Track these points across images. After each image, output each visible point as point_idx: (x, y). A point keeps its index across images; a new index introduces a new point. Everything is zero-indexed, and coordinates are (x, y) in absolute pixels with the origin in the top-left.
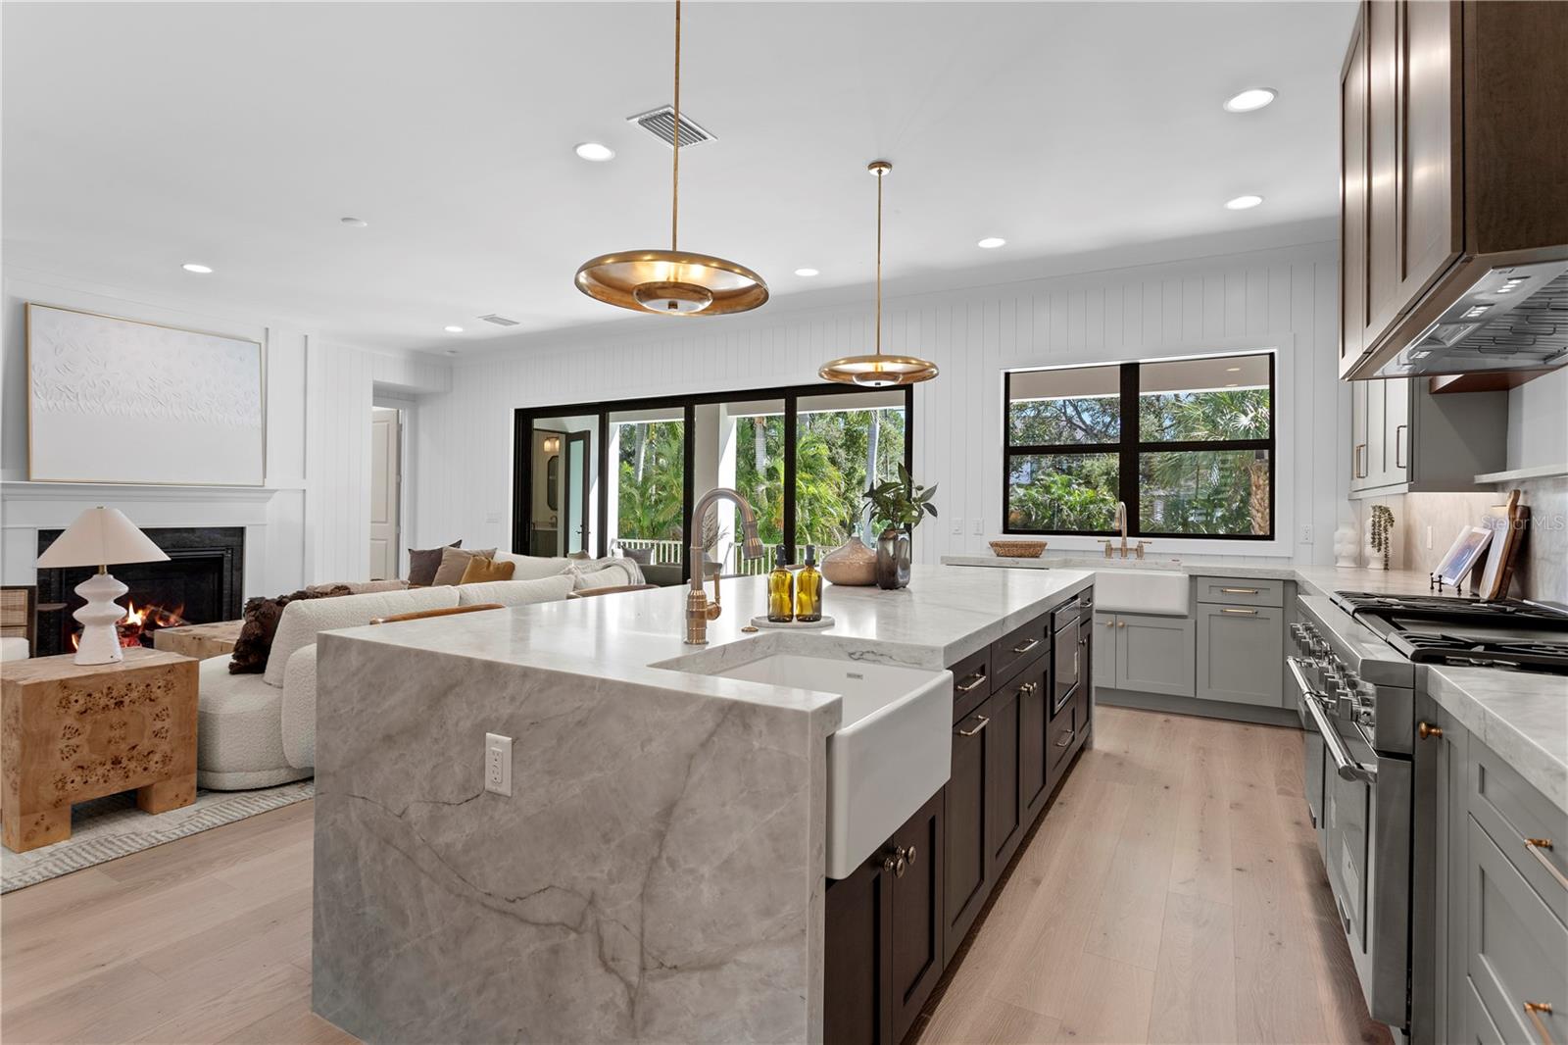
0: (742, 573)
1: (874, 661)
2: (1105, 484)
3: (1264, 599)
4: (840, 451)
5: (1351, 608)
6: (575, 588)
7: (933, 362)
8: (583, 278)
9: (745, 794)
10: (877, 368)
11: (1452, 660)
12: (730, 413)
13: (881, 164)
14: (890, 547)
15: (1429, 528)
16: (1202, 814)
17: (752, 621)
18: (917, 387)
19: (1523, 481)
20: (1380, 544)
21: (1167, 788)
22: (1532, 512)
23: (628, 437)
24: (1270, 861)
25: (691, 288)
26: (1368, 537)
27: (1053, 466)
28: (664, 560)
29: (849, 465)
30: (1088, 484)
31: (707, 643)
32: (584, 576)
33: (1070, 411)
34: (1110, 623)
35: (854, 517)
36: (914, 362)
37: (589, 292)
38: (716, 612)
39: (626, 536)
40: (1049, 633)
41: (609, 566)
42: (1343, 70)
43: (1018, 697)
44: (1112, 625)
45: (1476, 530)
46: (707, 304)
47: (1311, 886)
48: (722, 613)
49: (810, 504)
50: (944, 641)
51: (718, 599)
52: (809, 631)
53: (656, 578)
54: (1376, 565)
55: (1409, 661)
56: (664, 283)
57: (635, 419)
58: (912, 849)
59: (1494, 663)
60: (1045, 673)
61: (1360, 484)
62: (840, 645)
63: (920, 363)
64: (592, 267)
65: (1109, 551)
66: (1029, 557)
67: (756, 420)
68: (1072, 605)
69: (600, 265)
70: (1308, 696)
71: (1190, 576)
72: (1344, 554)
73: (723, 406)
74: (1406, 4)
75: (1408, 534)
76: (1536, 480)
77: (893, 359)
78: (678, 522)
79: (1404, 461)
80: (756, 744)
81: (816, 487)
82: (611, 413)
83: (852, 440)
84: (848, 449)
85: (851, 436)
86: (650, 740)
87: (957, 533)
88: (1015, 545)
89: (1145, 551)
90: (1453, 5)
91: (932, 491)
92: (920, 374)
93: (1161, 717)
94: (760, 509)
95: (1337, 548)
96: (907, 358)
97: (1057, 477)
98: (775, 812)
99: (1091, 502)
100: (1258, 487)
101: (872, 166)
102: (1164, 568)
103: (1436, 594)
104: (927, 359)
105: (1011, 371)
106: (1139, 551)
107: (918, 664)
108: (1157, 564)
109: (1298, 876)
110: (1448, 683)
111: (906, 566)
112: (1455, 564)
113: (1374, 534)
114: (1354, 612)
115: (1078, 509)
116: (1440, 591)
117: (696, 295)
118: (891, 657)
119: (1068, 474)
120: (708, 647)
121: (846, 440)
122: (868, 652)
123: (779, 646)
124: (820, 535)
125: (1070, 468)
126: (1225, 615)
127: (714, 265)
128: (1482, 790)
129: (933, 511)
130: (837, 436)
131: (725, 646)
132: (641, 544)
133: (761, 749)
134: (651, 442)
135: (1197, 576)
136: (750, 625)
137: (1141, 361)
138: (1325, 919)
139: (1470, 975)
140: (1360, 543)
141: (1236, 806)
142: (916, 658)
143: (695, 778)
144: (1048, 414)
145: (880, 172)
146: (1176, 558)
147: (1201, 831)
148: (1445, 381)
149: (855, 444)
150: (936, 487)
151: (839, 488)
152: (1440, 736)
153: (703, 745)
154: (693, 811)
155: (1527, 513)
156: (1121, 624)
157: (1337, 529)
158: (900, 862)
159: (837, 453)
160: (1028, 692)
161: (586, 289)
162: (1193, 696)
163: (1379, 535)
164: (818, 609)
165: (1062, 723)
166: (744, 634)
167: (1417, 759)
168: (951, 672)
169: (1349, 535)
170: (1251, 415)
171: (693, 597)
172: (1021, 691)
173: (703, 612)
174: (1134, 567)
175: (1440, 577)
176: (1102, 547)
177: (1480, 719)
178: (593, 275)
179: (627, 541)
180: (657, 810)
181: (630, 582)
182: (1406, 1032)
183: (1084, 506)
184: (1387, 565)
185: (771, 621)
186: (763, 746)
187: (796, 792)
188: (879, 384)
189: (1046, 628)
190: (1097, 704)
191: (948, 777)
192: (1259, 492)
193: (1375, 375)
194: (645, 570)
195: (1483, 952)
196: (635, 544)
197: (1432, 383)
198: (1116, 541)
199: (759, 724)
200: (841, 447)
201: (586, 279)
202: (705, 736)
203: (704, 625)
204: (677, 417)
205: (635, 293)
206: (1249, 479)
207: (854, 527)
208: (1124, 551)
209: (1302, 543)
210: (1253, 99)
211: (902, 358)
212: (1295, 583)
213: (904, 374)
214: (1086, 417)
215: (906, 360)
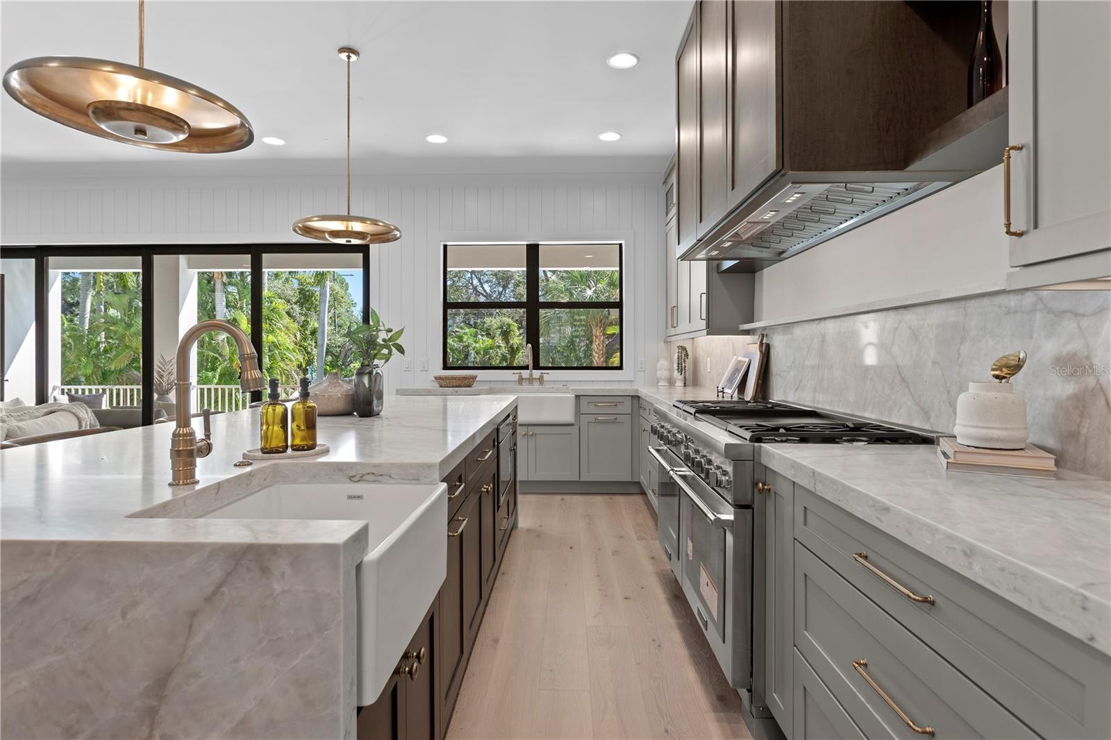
0: (220, 410)
1: (375, 481)
2: (500, 335)
3: (620, 409)
4: (295, 306)
5: (693, 411)
6: (7, 437)
7: (396, 226)
8: (15, 80)
9: (264, 644)
10: (347, 227)
11: (766, 439)
12: (190, 266)
13: (350, 50)
14: (366, 380)
15: (709, 359)
16: (597, 563)
17: (244, 454)
18: (374, 249)
19: (765, 328)
20: (682, 371)
21: (571, 548)
22: (771, 347)
23: (70, 287)
24: (643, 588)
25: (164, 115)
26: (675, 366)
27: (464, 322)
28: (118, 403)
29: (303, 318)
30: (488, 335)
31: (197, 482)
32: (20, 424)
33: (475, 282)
34: (524, 433)
35: (309, 362)
36: (381, 224)
37: (24, 101)
38: (207, 449)
39: (68, 383)
40: (496, 443)
41: (55, 412)
42: (679, 50)
43: (480, 497)
44: (525, 434)
45: (740, 359)
46: (182, 137)
47: (668, 600)
48: (214, 447)
49: (270, 351)
50: (438, 458)
51: (208, 436)
52: (305, 459)
53: (110, 422)
54: (679, 384)
55: (748, 442)
56: (129, 104)
57: (80, 268)
58: (423, 650)
59: (788, 439)
60: (494, 475)
61: (673, 331)
62: (340, 470)
63: (386, 226)
64: (29, 68)
65: (521, 380)
66: (464, 387)
67: (216, 276)
68: (507, 422)
69: (41, 66)
70: (671, 472)
71: (576, 396)
72: (663, 377)
73: (183, 259)
74: (733, 3)
75: (696, 363)
76: (772, 327)
77: (362, 220)
78: (137, 369)
79: (704, 316)
80: (278, 587)
81: (276, 337)
82: (50, 258)
83: (305, 298)
84: (301, 305)
85: (305, 295)
86: (135, 604)
87: (407, 370)
88: (454, 378)
89: (545, 379)
90: (777, 3)
91: (400, 332)
92: (385, 236)
93: (558, 497)
94: (220, 355)
95: (659, 373)
96: (376, 221)
97: (467, 330)
98: (302, 655)
99: (491, 348)
100: (596, 337)
101: (342, 50)
102: (558, 391)
103: (721, 399)
104: (391, 221)
105: (448, 243)
106: (541, 380)
107: (417, 480)
108: (552, 388)
109: (659, 595)
110: (780, 455)
111: (380, 397)
112: (730, 380)
113: (678, 364)
114: (695, 412)
115: (482, 353)
116: (723, 397)
117: (169, 124)
118: (390, 476)
119: (475, 328)
120: (198, 487)
121: (300, 298)
122: (368, 474)
123: (276, 476)
124: (279, 378)
125: (475, 323)
126: (597, 422)
127: (193, 92)
128: (805, 524)
129: (401, 349)
130: (292, 294)
131: (219, 483)
132: (90, 390)
133: (283, 591)
134: (98, 293)
135: (580, 396)
136: (241, 460)
137: (540, 243)
138: (680, 621)
139: (795, 646)
140: (671, 370)
141: (615, 553)
142: (413, 474)
143: (199, 638)
144: (460, 284)
145: (349, 57)
146: (565, 383)
147: (598, 576)
148: (727, 264)
149: (308, 301)
150: (403, 329)
151: (295, 336)
152: (769, 490)
153: (209, 599)
154: (197, 675)
155: (768, 346)
156: (531, 433)
157: (658, 362)
158: (415, 665)
159: (292, 308)
160: (487, 492)
161: (20, 96)
162: (578, 479)
163: (681, 364)
164: (314, 438)
165: (502, 512)
166: (237, 468)
167: (755, 507)
168: (445, 484)
169: (665, 366)
170: (593, 289)
171: (179, 435)
172: (482, 491)
173: (192, 450)
174: (538, 391)
175: (723, 388)
176: (516, 378)
177: (810, 477)
178: (30, 80)
179: (73, 387)
180: (146, 684)
181: (80, 426)
182: (750, 691)
183: (486, 351)
184: (685, 383)
185: (264, 453)
186: (286, 589)
187: (326, 630)
188: (350, 241)
189: (494, 440)
190: (520, 493)
191: (445, 576)
192: (597, 340)
193: (697, 257)
194: (100, 415)
195: (806, 630)
196: (83, 390)
197: (718, 266)
198: (525, 373)
199: (281, 565)
200: (295, 303)
201: (21, 84)
202: (212, 588)
203: (193, 464)
204: (131, 269)
205: (90, 113)
206: (591, 332)
207: (307, 370)
208: (531, 380)
209: (639, 371)
210: (624, 61)
211: (370, 220)
212: (638, 397)
213: (371, 235)
214: (486, 286)
215: (374, 222)
